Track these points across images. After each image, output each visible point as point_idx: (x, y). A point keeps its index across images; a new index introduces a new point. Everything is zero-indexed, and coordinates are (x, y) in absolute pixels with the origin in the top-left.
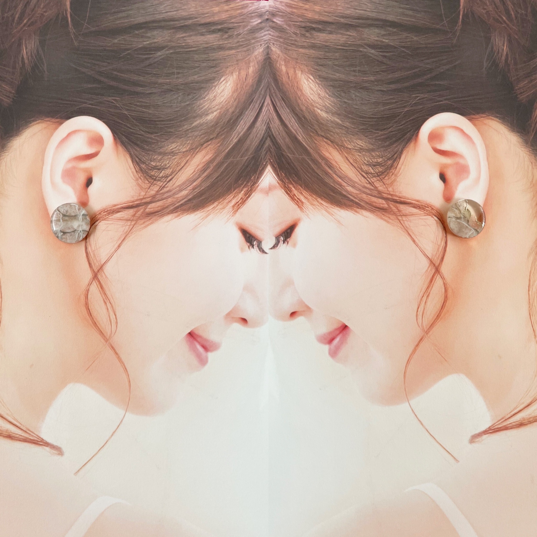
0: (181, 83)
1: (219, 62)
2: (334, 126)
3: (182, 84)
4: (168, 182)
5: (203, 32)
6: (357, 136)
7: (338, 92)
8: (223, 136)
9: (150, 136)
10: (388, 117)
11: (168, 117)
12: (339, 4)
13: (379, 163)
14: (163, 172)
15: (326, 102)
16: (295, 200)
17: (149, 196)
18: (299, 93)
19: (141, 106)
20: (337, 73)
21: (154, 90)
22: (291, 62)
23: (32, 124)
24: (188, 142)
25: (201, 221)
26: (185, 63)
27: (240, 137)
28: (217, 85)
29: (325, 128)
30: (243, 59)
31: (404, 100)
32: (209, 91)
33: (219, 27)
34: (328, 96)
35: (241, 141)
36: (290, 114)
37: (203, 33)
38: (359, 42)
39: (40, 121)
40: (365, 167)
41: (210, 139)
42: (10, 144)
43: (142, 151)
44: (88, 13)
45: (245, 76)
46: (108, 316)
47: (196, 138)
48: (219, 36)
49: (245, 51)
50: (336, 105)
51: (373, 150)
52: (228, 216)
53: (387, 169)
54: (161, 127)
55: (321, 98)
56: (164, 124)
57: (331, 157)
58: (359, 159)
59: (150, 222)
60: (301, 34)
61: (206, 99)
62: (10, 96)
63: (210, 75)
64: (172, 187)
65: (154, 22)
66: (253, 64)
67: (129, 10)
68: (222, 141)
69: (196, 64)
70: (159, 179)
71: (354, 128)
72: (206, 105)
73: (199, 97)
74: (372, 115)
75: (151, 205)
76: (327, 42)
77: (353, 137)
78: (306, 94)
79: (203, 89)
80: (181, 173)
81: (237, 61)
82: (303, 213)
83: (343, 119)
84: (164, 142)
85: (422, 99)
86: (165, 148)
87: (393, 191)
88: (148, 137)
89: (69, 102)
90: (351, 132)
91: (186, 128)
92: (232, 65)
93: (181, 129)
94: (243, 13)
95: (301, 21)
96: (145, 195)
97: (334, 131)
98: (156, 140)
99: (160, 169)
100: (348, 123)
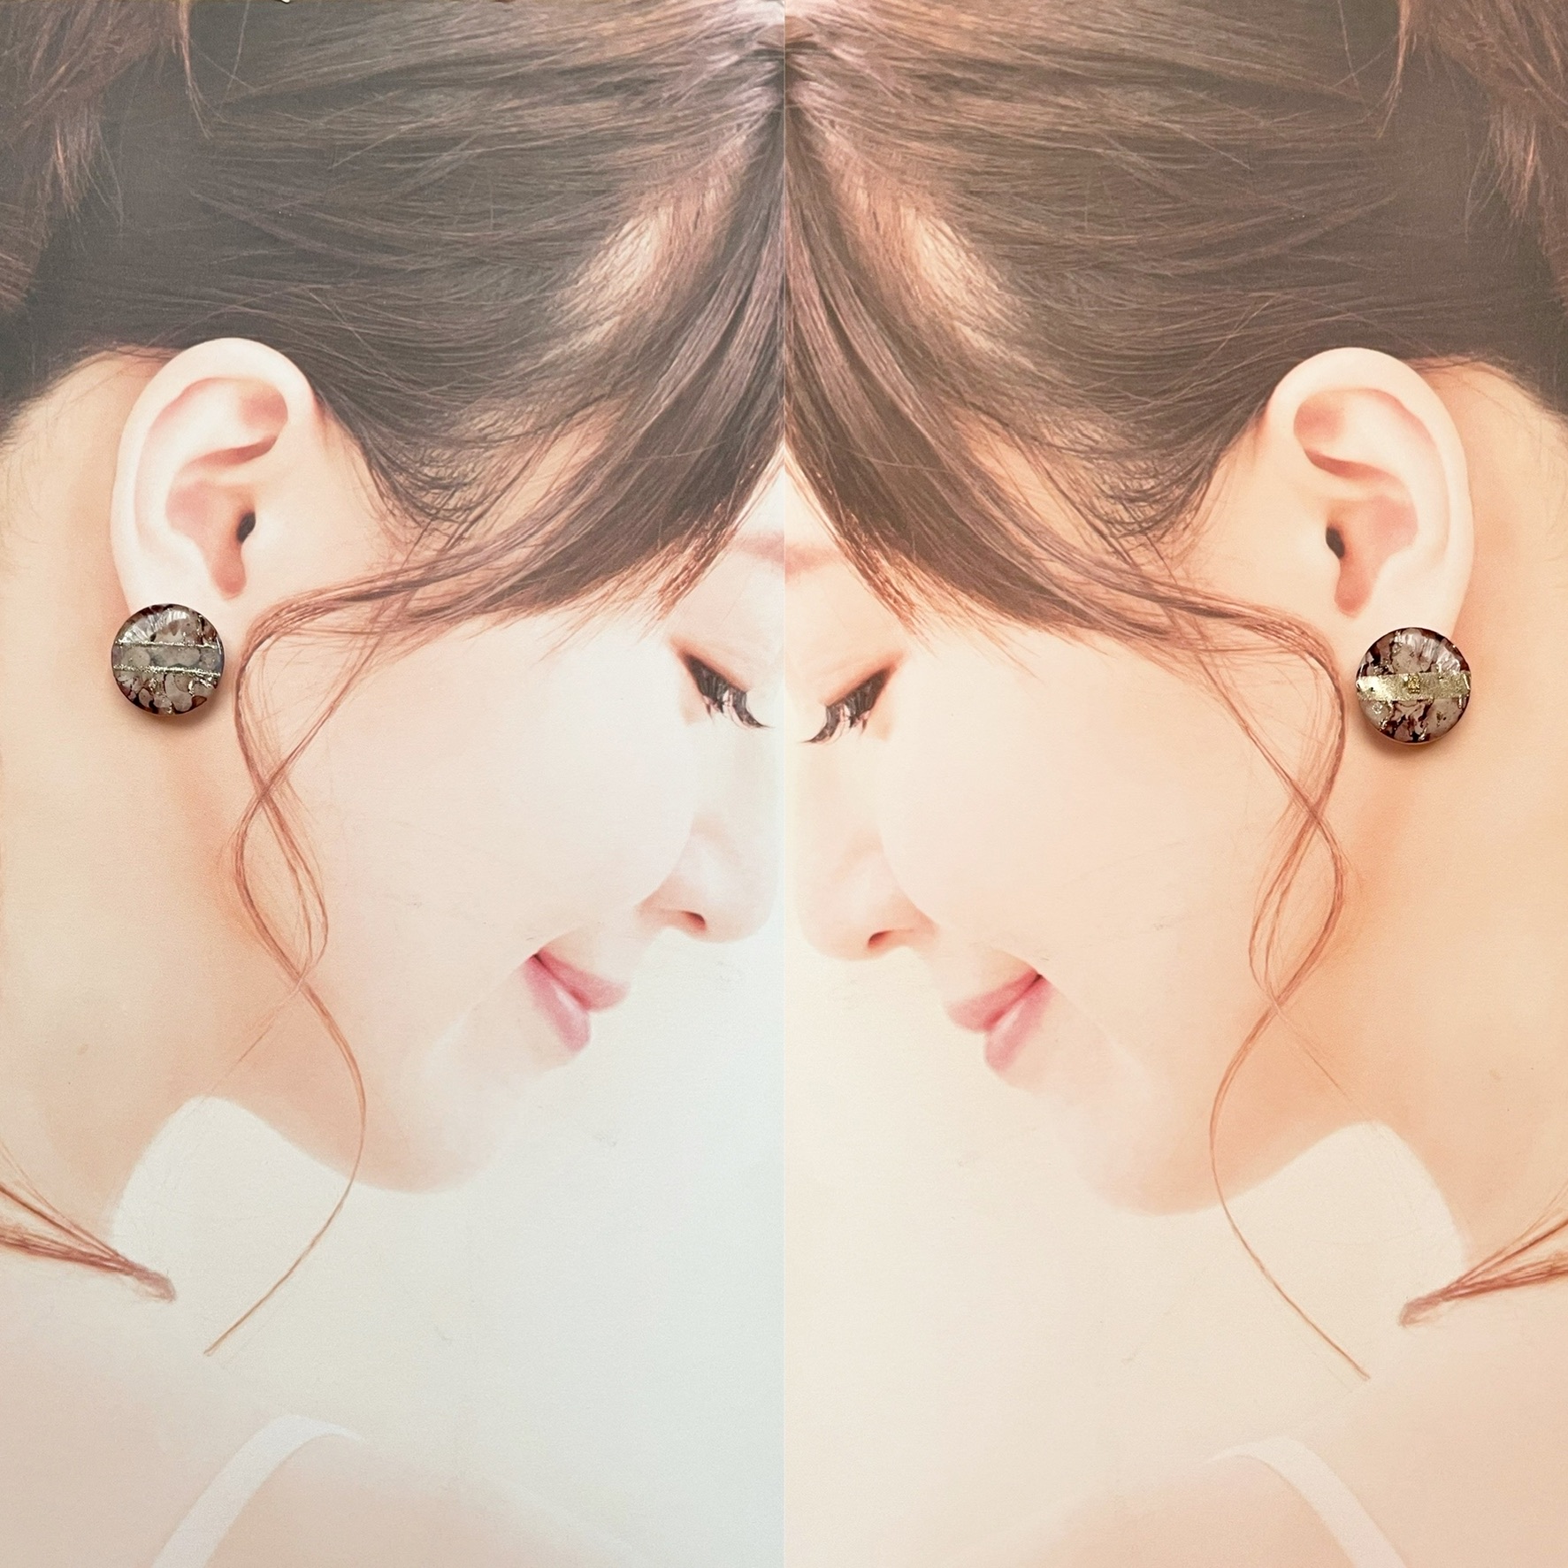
0: (508, 239)
1: (619, 177)
2: (1013, 377)
3: (512, 243)
4: (472, 523)
5: (570, 94)
6: (1080, 410)
7: (1028, 277)
9: (421, 393)
11: (471, 338)
12: (1033, 9)
13: (1145, 491)
14: (457, 494)
17: (417, 565)
18: (908, 274)
19: (395, 309)
21: (435, 263)
22: (884, 179)
24: (530, 408)
25: (570, 633)
27: (681, 395)
28: (612, 243)
29: (986, 382)
31: (1224, 308)
32: (590, 262)
33: (618, 78)
35: (683, 404)
36: (878, 338)
37: (571, 98)
38: (1090, 129)
41: (591, 400)
42: (20, 420)
43: (397, 437)
46: (301, 909)
47: (552, 397)
49: (694, 145)
50: (1018, 314)
51: (1129, 455)
55: (973, 293)
56: (460, 359)
58: (1089, 480)
60: (917, 96)
61: (580, 283)
63: (590, 215)
65: (432, 67)
66: (717, 181)
67: (356, 35)
68: (626, 405)
69: (553, 184)
70: (447, 514)
71: (1073, 386)
72: (581, 302)
74: (1130, 348)
77: (1068, 412)
78: (929, 280)
79: (569, 258)
81: (670, 173)
83: (1039, 356)
84: (458, 408)
86: (462, 427)
87: (1188, 579)
88: (415, 396)
90: (1064, 397)
91: (523, 369)
92: (656, 186)
94: (688, 37)
95: (919, 60)
96: (407, 560)
97: (1014, 395)
99: (449, 487)
100: (1054, 372)
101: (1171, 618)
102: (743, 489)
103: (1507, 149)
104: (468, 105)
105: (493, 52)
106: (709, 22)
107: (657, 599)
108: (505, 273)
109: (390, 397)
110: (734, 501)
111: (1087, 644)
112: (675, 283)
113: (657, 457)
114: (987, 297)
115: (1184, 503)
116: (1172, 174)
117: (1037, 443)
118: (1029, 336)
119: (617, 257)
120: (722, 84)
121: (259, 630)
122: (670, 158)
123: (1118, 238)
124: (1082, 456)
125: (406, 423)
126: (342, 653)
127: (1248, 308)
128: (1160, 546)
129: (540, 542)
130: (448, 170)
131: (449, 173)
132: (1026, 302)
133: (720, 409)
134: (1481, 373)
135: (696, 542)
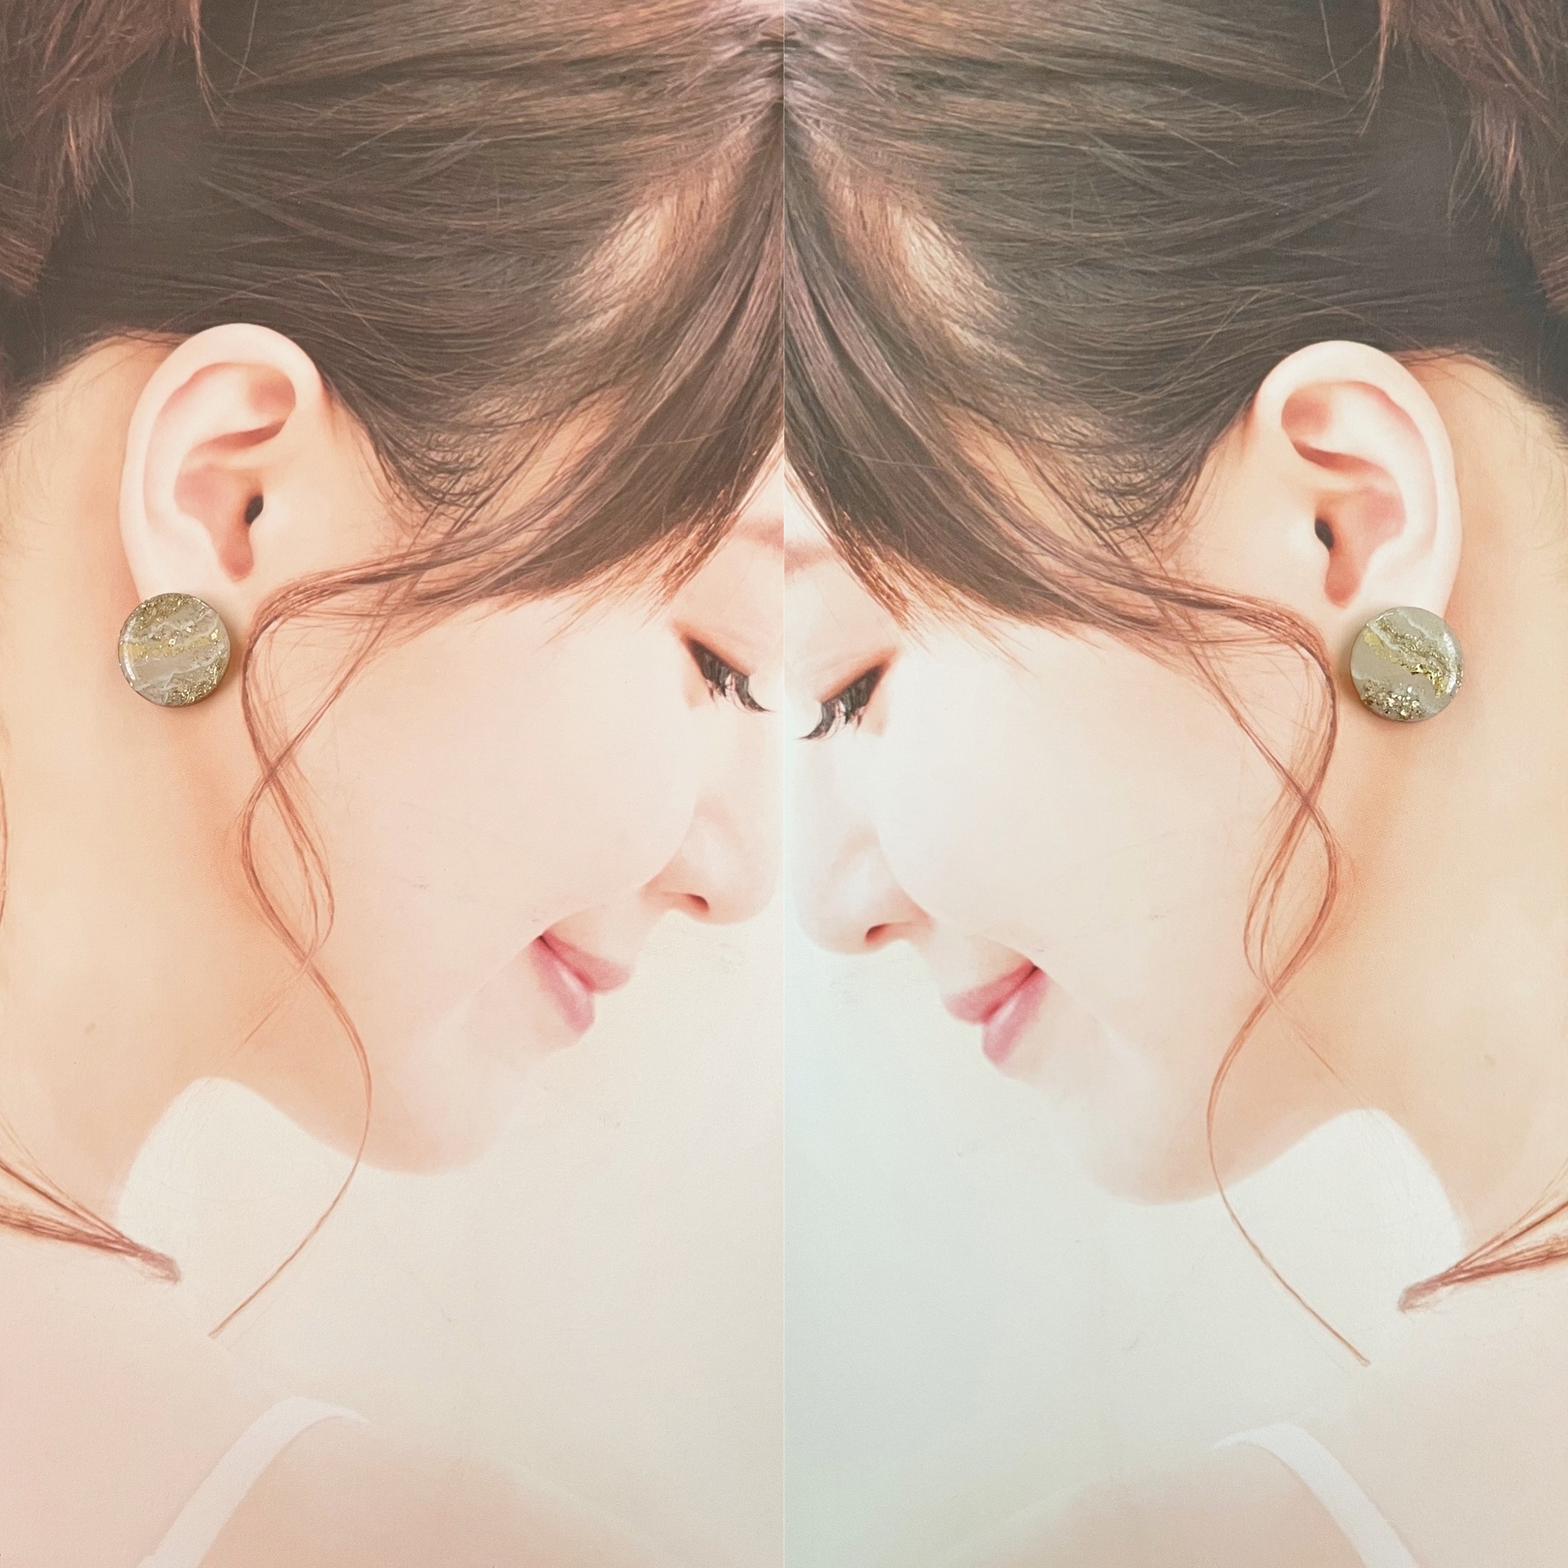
1: (623, 167)
3: (518, 232)
4: (478, 508)
6: (1069, 405)
8: (636, 378)
10: (1163, 350)
14: (464, 479)
15: (976, 303)
16: (883, 591)
17: (423, 548)
19: (400, 296)
20: (1012, 216)
23: (93, 347)
25: (575, 617)
26: (524, 173)
27: (685, 381)
28: (616, 233)
29: (975, 380)
30: (694, 157)
33: (624, 69)
34: (982, 285)
35: (687, 392)
37: (577, 89)
39: (115, 338)
40: (1094, 497)
43: (404, 422)
44: (251, 34)
45: (698, 208)
48: (621, 94)
49: (697, 136)
51: (1119, 448)
52: (652, 603)
53: (1159, 504)
54: (458, 354)
57: (993, 469)
59: (427, 622)
61: (585, 272)
62: (33, 270)
63: (595, 205)
64: (489, 525)
66: (721, 171)
68: (630, 393)
70: (453, 499)
72: (586, 290)
73: (565, 267)
75: (428, 572)
76: (981, 123)
78: (916, 278)
79: (575, 246)
80: (515, 483)
81: (674, 164)
82: (906, 631)
83: (1030, 354)
85: (1265, 299)
86: (469, 413)
87: (1178, 571)
89: (197, 287)
91: (527, 357)
92: (661, 177)
93: (513, 359)
94: (693, 29)
98: (445, 390)
99: (454, 472)
100: (1043, 369)
101: (1162, 610)
102: (745, 476)
103: (1488, 144)
104: (474, 95)
105: (499, 42)
106: (714, 14)
107: (660, 584)
108: (512, 260)
109: (396, 383)
110: (737, 487)
111: (1078, 637)
112: (679, 272)
113: (662, 443)
114: (975, 294)
115: (1173, 497)
116: (1156, 171)
117: (1027, 438)
118: (1017, 332)
119: (622, 246)
120: (725, 76)
121: (267, 612)
122: (674, 149)
123: (1103, 234)
124: (1072, 450)
125: (412, 407)
126: (349, 634)
127: (1235, 303)
128: (1150, 539)
129: (544, 526)
130: (457, 158)
131: (456, 163)
132: (1013, 299)
133: (723, 397)
134: (1465, 366)
135: (699, 527)
